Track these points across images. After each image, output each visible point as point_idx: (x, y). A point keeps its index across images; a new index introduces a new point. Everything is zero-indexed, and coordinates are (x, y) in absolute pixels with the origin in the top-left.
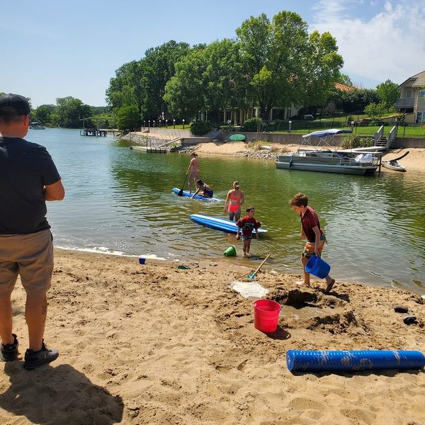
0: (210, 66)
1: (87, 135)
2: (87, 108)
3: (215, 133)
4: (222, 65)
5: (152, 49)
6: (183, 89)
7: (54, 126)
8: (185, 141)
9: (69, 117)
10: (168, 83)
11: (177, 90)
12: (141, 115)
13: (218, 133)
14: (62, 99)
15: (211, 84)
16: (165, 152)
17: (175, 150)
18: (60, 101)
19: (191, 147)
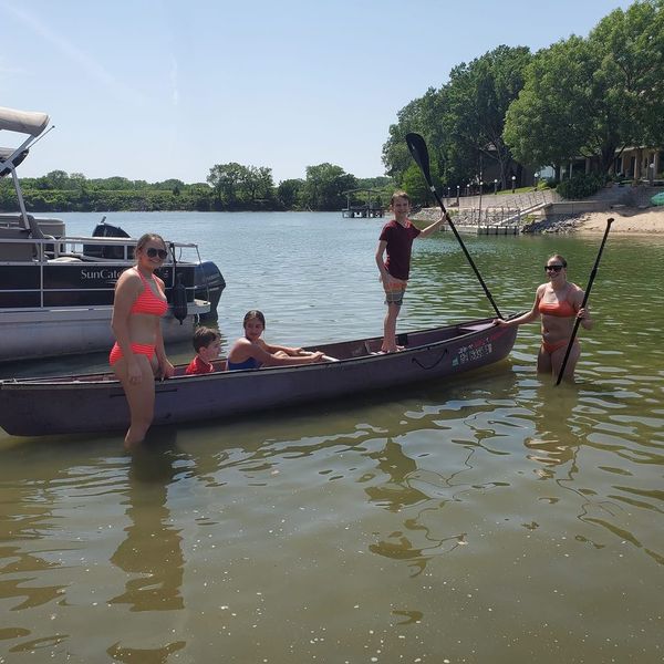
0: (609, 57)
1: (353, 216)
2: (350, 178)
3: (615, 191)
4: (637, 50)
5: (463, 65)
6: (546, 111)
7: (303, 208)
8: (555, 210)
9: (324, 194)
10: (513, 106)
11: (531, 116)
12: (443, 178)
13: (623, 191)
14: (314, 168)
15: (612, 92)
16: (515, 232)
17: (532, 229)
18: (312, 170)
19: (569, 222)
